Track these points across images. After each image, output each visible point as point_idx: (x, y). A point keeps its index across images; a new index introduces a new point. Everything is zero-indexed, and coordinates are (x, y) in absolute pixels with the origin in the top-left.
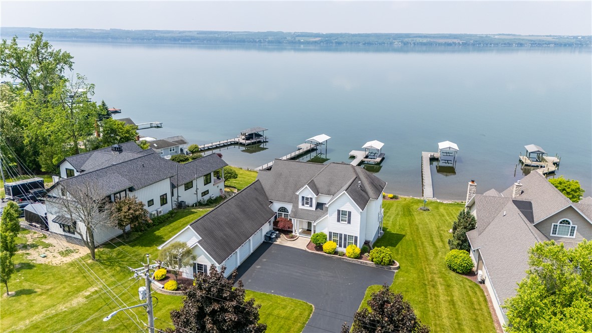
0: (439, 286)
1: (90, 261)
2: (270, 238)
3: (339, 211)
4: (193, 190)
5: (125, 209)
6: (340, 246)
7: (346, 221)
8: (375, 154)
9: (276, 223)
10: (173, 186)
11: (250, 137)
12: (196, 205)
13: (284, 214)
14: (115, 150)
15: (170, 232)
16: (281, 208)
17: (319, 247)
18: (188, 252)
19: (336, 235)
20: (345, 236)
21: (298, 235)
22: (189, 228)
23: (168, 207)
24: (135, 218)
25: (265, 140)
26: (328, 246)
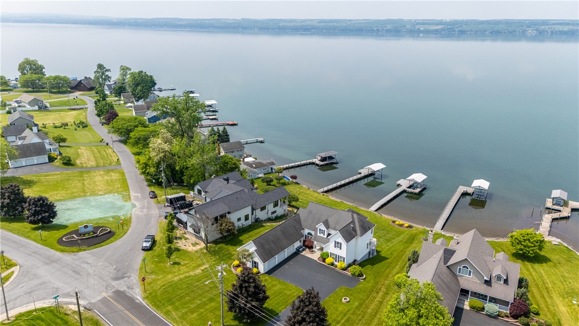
0: (381, 293)
1: (205, 251)
2: (299, 251)
3: (335, 242)
4: (266, 211)
5: (224, 225)
9: (304, 241)
10: (253, 209)
11: (324, 159)
12: (267, 221)
14: (225, 180)
15: (247, 238)
18: (250, 255)
20: (339, 256)
21: (316, 250)
22: (251, 242)
23: (249, 222)
24: (228, 231)
25: (336, 162)
26: (329, 260)
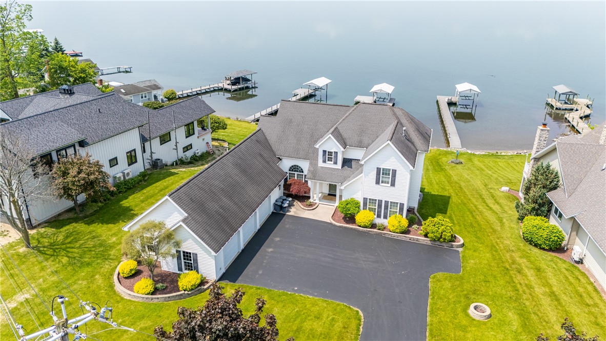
0: (526, 271)
1: (22, 249)
2: (281, 208)
3: (378, 170)
4: (171, 144)
5: (73, 172)
6: (379, 216)
7: (388, 183)
8: (385, 99)
9: (287, 186)
10: (144, 140)
11: (236, 81)
12: (177, 164)
13: (298, 175)
14: (65, 93)
15: (142, 201)
16: (293, 166)
17: (350, 219)
18: (169, 237)
19: (373, 201)
20: (387, 202)
21: (317, 201)
22: (167, 199)
23: (139, 168)
24: (89, 185)
25: (253, 86)
26: (363, 217)
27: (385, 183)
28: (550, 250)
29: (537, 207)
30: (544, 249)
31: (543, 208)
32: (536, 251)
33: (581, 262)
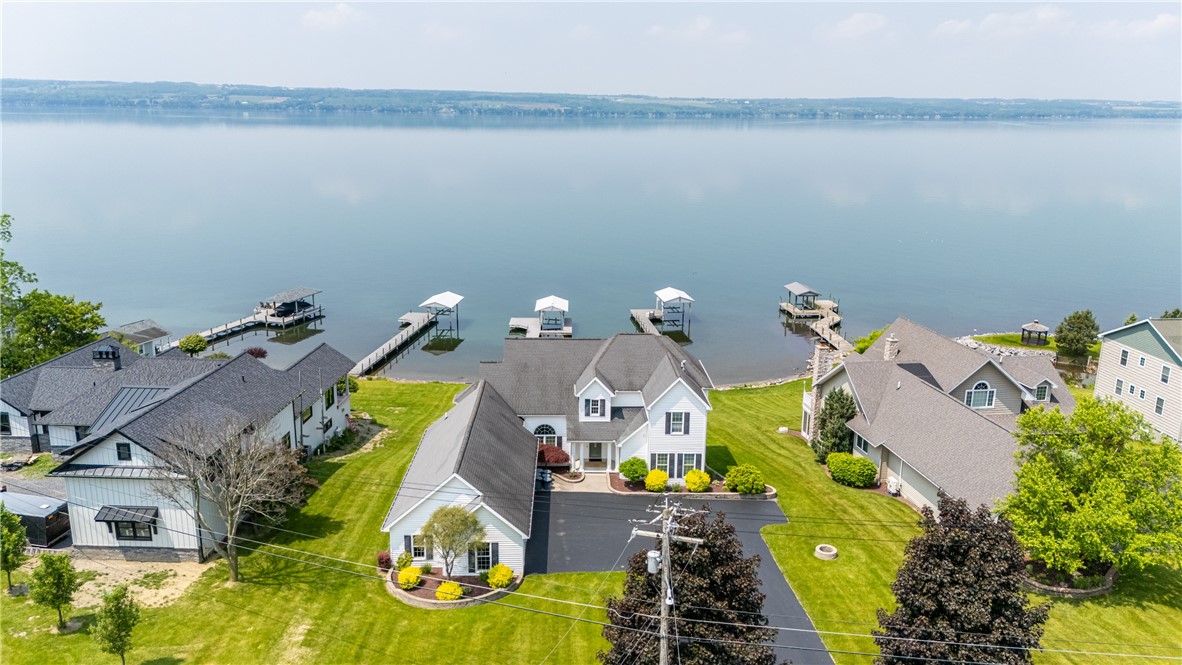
1: (229, 585)
3: (668, 415)
4: (312, 422)
6: (671, 475)
7: (680, 430)
11: (287, 309)
12: (322, 452)
13: (547, 438)
14: (101, 358)
16: (540, 427)
17: (638, 483)
19: (663, 457)
21: (581, 470)
22: (455, 477)
25: (318, 314)
26: (654, 479)
27: (677, 430)
28: (866, 487)
29: (838, 441)
30: (858, 487)
31: (845, 441)
32: (851, 490)
33: (898, 494)
